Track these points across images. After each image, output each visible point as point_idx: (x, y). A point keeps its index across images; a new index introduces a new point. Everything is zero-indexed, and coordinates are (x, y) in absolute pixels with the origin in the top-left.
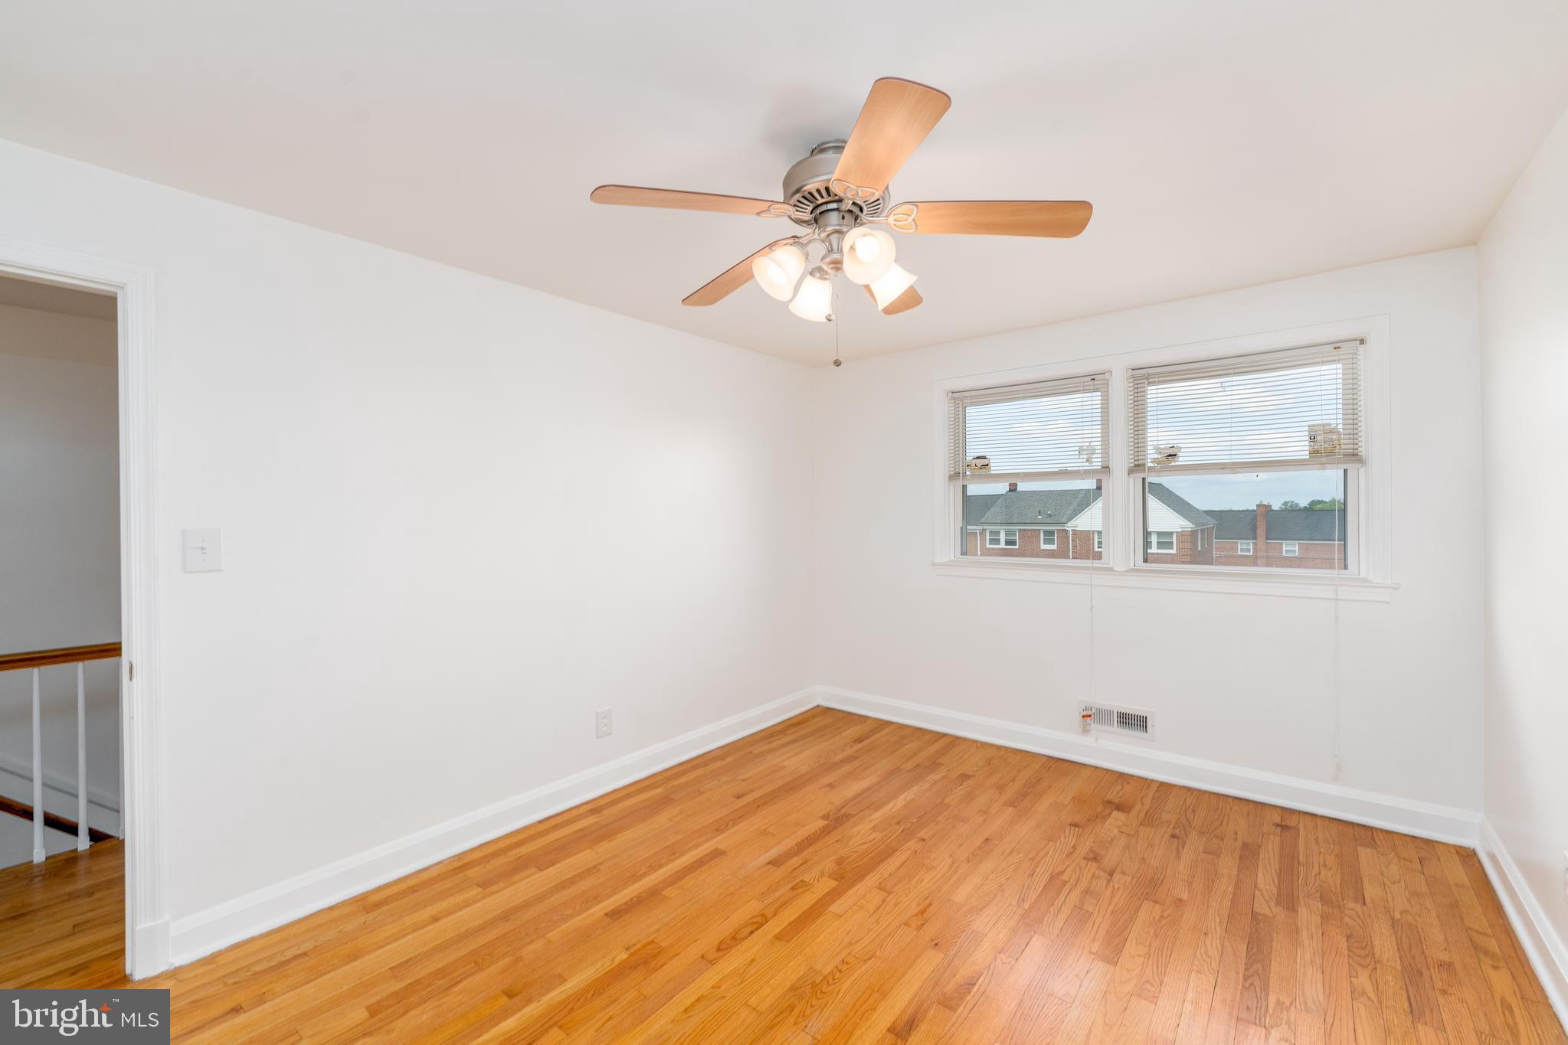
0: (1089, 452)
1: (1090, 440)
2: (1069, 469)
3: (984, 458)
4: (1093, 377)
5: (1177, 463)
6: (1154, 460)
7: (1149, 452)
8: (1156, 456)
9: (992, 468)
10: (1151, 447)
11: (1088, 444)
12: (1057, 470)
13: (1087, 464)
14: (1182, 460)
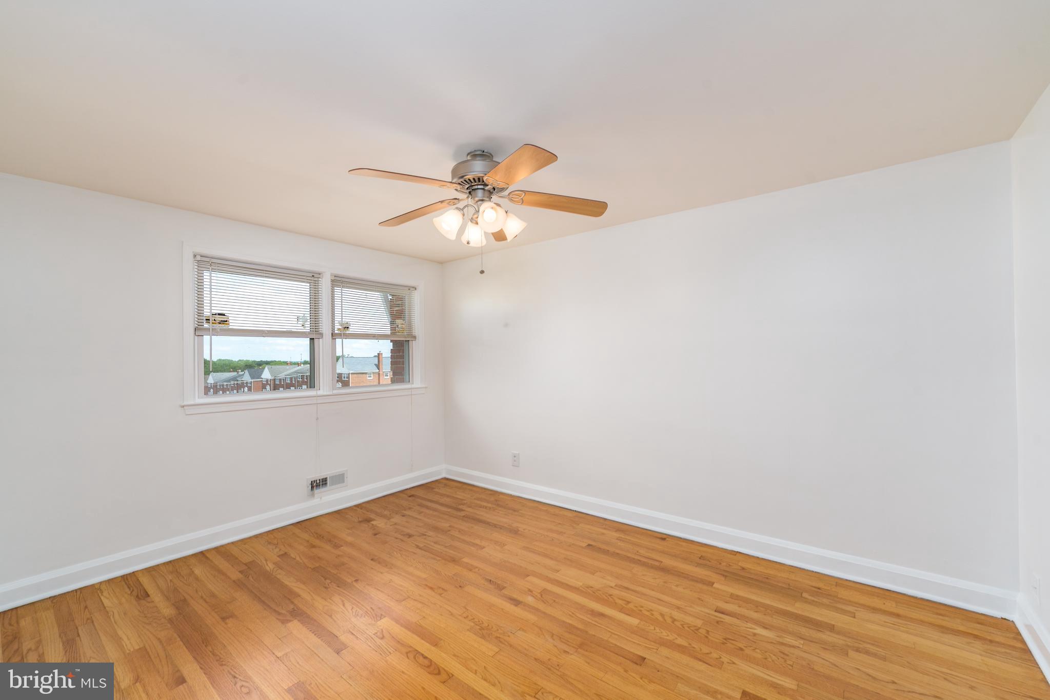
0: (303, 320)
1: (305, 313)
2: (293, 330)
3: (224, 315)
4: (313, 274)
5: (349, 332)
6: (339, 329)
7: (336, 324)
8: (340, 327)
9: (230, 324)
10: (337, 322)
11: (303, 315)
12: (285, 330)
13: (302, 328)
14: (351, 330)
